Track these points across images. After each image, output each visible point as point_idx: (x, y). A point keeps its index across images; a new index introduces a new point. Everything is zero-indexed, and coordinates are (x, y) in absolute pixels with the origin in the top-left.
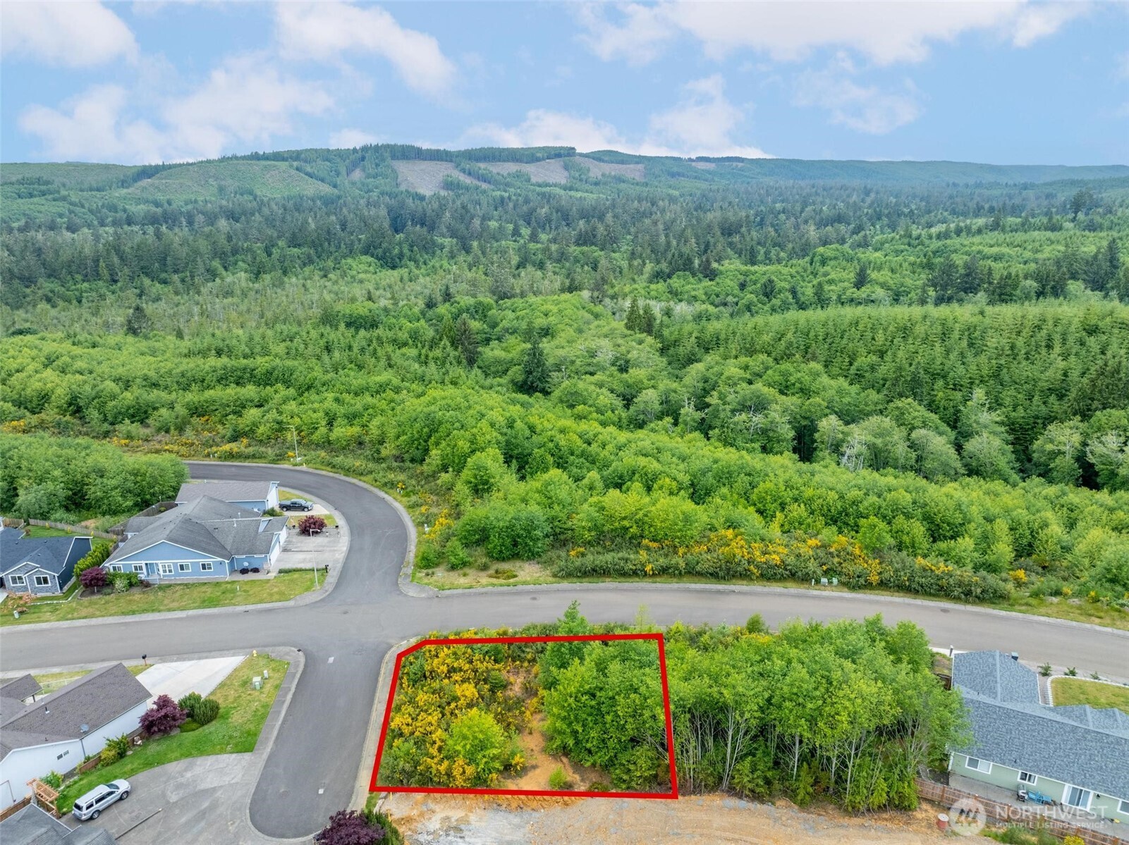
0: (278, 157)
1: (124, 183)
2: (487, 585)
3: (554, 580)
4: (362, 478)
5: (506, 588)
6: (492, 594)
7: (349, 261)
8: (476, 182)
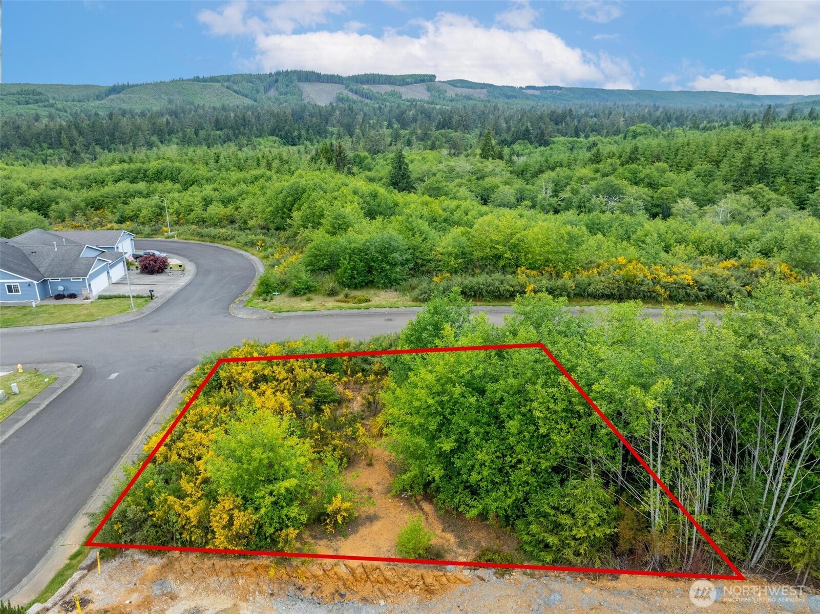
0: (213, 79)
1: (98, 98)
2: (333, 308)
3: (414, 304)
4: (226, 242)
5: (356, 311)
6: (338, 315)
7: (260, 140)
8: (360, 98)
